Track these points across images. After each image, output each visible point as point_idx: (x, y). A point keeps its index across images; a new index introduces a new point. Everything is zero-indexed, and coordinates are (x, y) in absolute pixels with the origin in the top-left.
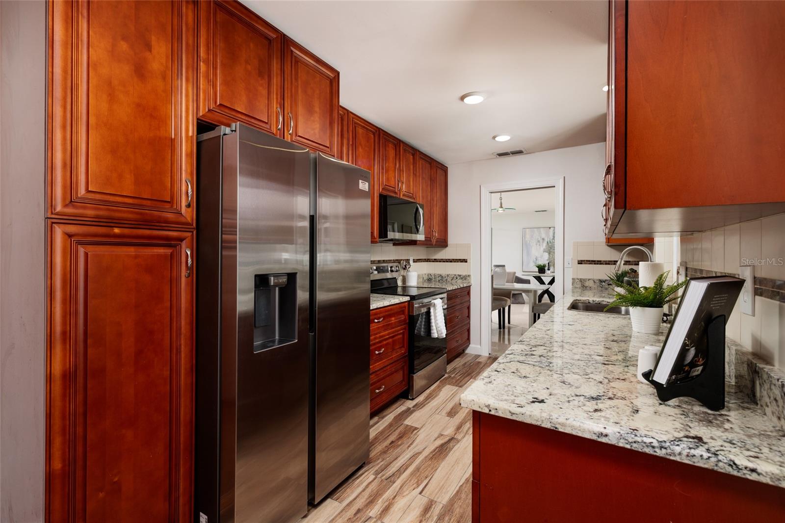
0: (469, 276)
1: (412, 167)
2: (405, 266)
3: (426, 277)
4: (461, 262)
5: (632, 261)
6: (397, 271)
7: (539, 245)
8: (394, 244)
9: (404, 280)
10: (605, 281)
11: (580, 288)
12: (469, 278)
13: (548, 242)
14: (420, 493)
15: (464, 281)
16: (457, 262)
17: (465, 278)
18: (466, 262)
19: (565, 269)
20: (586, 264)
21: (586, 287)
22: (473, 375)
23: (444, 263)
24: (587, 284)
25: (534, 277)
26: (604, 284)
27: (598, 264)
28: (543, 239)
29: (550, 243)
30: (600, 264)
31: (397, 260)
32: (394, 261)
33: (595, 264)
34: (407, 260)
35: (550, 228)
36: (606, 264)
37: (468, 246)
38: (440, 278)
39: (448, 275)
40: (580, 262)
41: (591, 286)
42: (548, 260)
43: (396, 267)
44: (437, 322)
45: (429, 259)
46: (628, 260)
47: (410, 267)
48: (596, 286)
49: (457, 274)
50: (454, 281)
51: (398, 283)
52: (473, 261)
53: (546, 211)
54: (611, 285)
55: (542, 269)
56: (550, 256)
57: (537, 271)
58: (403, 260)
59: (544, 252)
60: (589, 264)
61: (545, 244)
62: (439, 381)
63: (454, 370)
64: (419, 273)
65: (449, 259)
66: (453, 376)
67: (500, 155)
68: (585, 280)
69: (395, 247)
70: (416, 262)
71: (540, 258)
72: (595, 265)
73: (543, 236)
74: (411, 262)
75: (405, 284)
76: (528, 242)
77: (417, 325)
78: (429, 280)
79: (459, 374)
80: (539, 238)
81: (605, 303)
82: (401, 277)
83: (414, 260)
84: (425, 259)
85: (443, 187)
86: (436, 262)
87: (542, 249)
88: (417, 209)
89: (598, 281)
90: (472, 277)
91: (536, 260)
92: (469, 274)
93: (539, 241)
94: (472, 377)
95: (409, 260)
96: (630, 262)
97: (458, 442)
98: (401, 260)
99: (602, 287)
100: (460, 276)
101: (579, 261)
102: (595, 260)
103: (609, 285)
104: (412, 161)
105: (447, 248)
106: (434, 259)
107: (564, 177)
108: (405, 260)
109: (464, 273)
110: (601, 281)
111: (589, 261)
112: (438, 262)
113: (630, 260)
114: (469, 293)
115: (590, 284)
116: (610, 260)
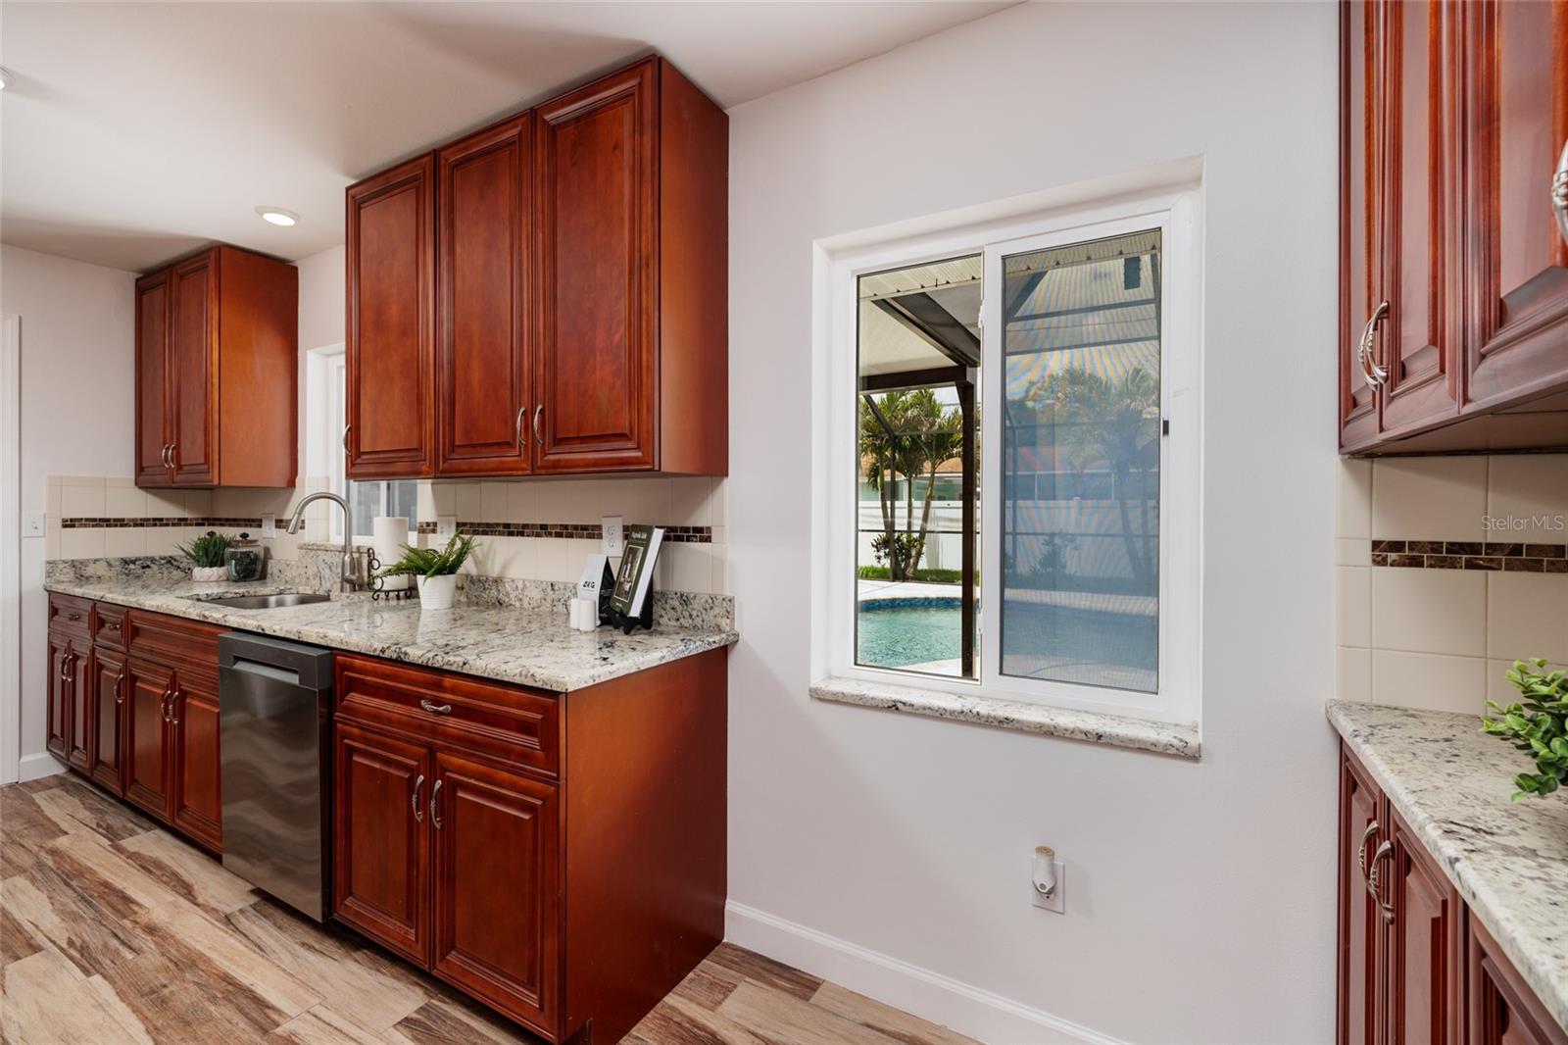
5: (191, 519)
10: (136, 560)
11: (72, 580)
19: (23, 540)
20: (85, 526)
21: (87, 578)
24: (90, 570)
26: (132, 566)
27: (116, 526)
30: (121, 526)
33: (108, 526)
36: (136, 525)
40: (69, 524)
41: (99, 573)
46: (183, 517)
48: (112, 574)
54: (148, 567)
60: (94, 526)
68: (84, 563)
72: (108, 529)
81: (230, 596)
89: (117, 563)
96: (186, 519)
99: (127, 575)
101: (64, 521)
102: (108, 517)
103: (143, 568)
107: (20, 318)
110: (126, 562)
111: (94, 520)
113: (187, 516)
116: (144, 516)
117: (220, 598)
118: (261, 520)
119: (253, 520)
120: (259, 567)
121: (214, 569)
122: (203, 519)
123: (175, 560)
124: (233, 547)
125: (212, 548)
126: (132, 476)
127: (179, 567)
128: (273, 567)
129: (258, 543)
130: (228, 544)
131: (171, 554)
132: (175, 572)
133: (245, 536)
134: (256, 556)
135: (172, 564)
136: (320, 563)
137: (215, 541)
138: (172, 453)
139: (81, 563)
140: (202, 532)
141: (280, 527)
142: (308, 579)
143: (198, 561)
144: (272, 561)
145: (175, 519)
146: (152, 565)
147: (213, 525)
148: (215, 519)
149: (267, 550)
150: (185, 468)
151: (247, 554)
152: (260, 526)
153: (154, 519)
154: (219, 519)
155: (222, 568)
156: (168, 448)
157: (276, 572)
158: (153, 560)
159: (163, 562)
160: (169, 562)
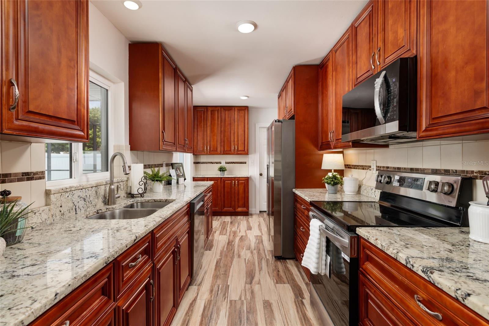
14: (245, 259)
97: (246, 283)
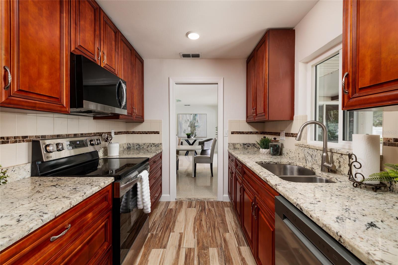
0: (161, 144)
1: (113, 43)
2: (107, 139)
3: (126, 146)
4: (154, 134)
6: (98, 144)
7: (186, 123)
8: (95, 118)
9: (106, 152)
10: (246, 144)
11: (233, 149)
12: (161, 146)
13: (190, 122)
15: (157, 148)
16: (152, 134)
17: (158, 146)
18: (159, 133)
19: (224, 137)
20: (235, 134)
21: (236, 148)
22: (170, 226)
23: (141, 134)
25: (185, 140)
26: (245, 146)
27: (242, 134)
28: (188, 120)
29: (191, 122)
31: (98, 133)
32: (95, 134)
33: (240, 134)
34: (109, 133)
35: (191, 114)
36: (246, 134)
37: (160, 122)
38: (138, 146)
39: (144, 144)
40: (233, 133)
41: (238, 147)
42: (190, 131)
43: (97, 140)
44: (144, 197)
45: (128, 132)
46: (257, 131)
47: (111, 139)
48: (241, 148)
49: (152, 142)
50: (149, 148)
51: (99, 154)
52: (164, 133)
53: (189, 105)
54: (249, 146)
55: (189, 136)
56: (191, 129)
57: (187, 137)
58: (105, 133)
59: (188, 127)
60: (237, 134)
61: (189, 123)
62: (144, 246)
63: (154, 225)
64: (120, 144)
65: (145, 132)
66: (154, 233)
67: (185, 56)
69: (95, 120)
70: (117, 134)
71: (186, 130)
73: (188, 118)
74: (113, 134)
75: (107, 155)
76: (181, 121)
77: (122, 203)
78: (129, 148)
79: (159, 229)
80: (186, 119)
82: (103, 149)
83: (115, 132)
84: (125, 132)
85: (141, 74)
86: (134, 134)
87: (188, 125)
88: (120, 84)
89: (242, 145)
90: (163, 144)
91: (185, 131)
92: (160, 142)
93: (186, 121)
94: (170, 229)
95: (111, 132)
98: (103, 133)
99: (244, 148)
100: (154, 144)
101: (232, 132)
102: (240, 131)
103: (248, 146)
104: (114, 37)
105: (144, 123)
106: (133, 132)
107: (224, 78)
108: (107, 133)
109: (157, 142)
110: (244, 144)
111: (237, 132)
112: (136, 133)
113: (258, 131)
114: (161, 157)
115: (237, 146)
116: (248, 131)
117: (269, 164)
118: (280, 133)
119: (277, 133)
120: (280, 151)
121: (266, 150)
122: (262, 132)
123: (255, 145)
124: (271, 143)
125: (265, 143)
126: (245, 119)
127: (256, 147)
128: (285, 151)
129: (279, 142)
130: (270, 141)
131: (254, 143)
132: (255, 148)
133: (275, 139)
134: (279, 146)
135: (254, 146)
136: (306, 153)
137: (266, 140)
138: (255, 111)
139: (235, 144)
140: (262, 136)
141: (287, 136)
142: (300, 159)
143: (261, 147)
144: (284, 149)
145: (255, 132)
146: (250, 146)
147: (265, 134)
148: (265, 132)
149: (282, 145)
150: (258, 115)
151: (276, 145)
152: (279, 135)
153: (250, 132)
154: (266, 132)
155: (268, 149)
156: (254, 109)
157: (285, 153)
158: (250, 144)
159: (252, 145)
160: (254, 145)
